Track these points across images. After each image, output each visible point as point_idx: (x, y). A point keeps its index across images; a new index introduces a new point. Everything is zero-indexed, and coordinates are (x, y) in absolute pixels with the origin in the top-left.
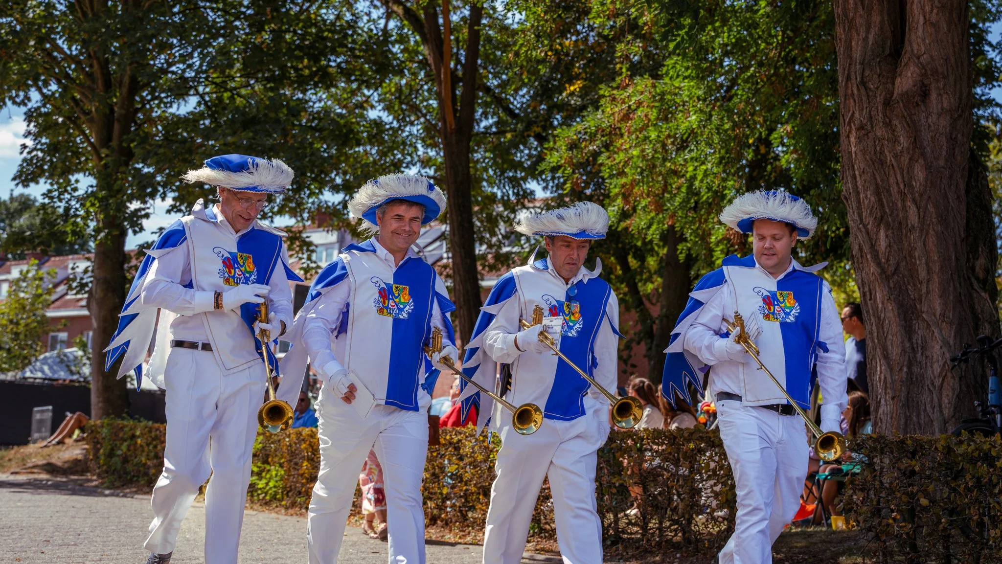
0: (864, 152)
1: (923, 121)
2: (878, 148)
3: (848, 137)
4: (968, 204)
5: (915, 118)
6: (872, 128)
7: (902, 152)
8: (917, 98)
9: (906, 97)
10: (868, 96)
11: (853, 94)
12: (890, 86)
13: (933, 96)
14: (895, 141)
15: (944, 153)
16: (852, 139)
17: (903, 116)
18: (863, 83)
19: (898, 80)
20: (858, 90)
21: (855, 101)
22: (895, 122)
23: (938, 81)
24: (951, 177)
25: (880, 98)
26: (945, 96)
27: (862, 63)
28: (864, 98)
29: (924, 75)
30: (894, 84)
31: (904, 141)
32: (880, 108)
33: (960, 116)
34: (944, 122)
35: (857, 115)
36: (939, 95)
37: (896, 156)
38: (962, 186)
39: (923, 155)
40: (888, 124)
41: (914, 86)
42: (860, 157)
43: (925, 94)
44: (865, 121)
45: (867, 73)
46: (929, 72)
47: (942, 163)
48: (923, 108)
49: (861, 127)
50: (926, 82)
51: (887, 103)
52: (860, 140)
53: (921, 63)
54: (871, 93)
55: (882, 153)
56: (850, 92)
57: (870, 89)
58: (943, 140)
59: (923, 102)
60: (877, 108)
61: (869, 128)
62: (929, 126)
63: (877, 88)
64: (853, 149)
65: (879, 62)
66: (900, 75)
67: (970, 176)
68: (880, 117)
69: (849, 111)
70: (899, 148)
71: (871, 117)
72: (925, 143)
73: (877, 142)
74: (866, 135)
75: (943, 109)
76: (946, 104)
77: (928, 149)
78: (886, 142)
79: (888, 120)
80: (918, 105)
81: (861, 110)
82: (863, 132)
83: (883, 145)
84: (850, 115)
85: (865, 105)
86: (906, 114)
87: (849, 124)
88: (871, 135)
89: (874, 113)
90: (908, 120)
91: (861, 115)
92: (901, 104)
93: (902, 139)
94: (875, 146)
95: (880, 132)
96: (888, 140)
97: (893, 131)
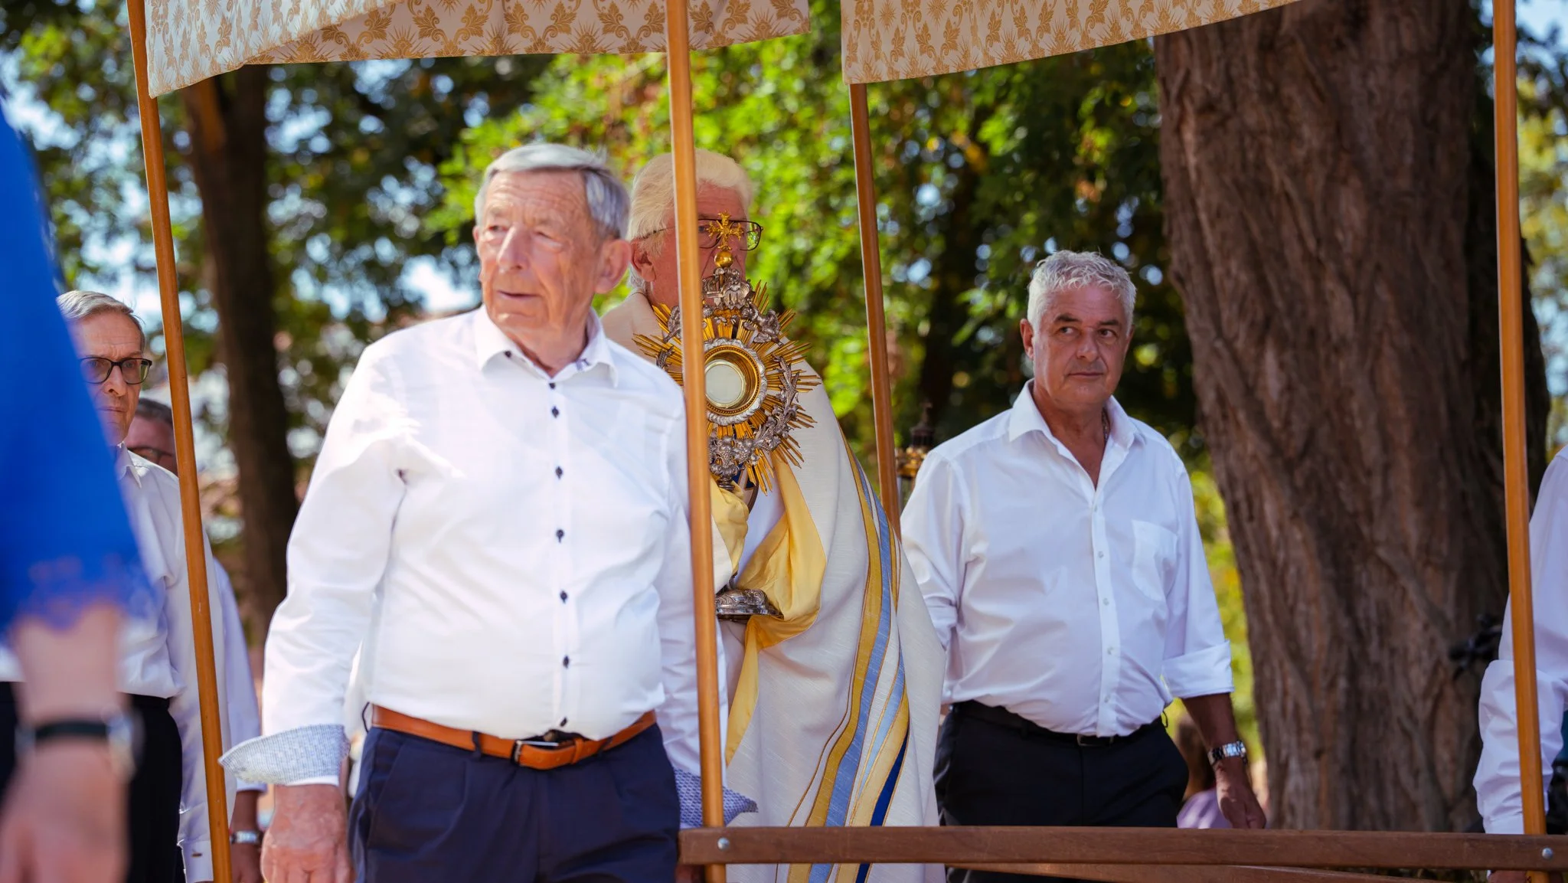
0: (1218, 165)
1: (1355, 82)
2: (1251, 156)
3: (1178, 134)
5: (1335, 76)
6: (1234, 106)
7: (1307, 161)
8: (1339, 30)
13: (1378, 22)
14: (1290, 134)
15: (1409, 160)
16: (1189, 136)
17: (1308, 76)
21: (1190, 44)
22: (1290, 90)
24: (1428, 216)
25: (1250, 34)
26: (1405, 21)
31: (1311, 135)
32: (1252, 58)
33: (1443, 67)
34: (1406, 85)
35: (1197, 77)
36: (1392, 19)
37: (1294, 172)
38: (1456, 236)
39: (1359, 166)
40: (1272, 97)
42: (1209, 178)
43: (1357, 20)
44: (1216, 92)
47: (1404, 183)
48: (1353, 51)
49: (1208, 107)
51: (1268, 45)
52: (1205, 136)
55: (1260, 166)
58: (1406, 127)
59: (1355, 38)
60: (1244, 59)
61: (1226, 106)
62: (1371, 95)
64: (1192, 160)
68: (1252, 81)
69: (1177, 68)
70: (1300, 153)
71: (1230, 82)
72: (1362, 138)
73: (1248, 140)
74: (1222, 124)
75: (1401, 52)
76: (1408, 41)
77: (1371, 152)
78: (1268, 140)
79: (1270, 87)
80: (1340, 45)
81: (1207, 65)
82: (1214, 118)
83: (1261, 148)
84: (1179, 77)
85: (1216, 52)
86: (1313, 70)
87: (1180, 99)
88: (1233, 124)
89: (1234, 72)
90: (1319, 82)
91: (1205, 77)
92: (1301, 46)
93: (1306, 131)
94: (1243, 151)
95: (1253, 116)
96: (1274, 135)
97: (1285, 111)
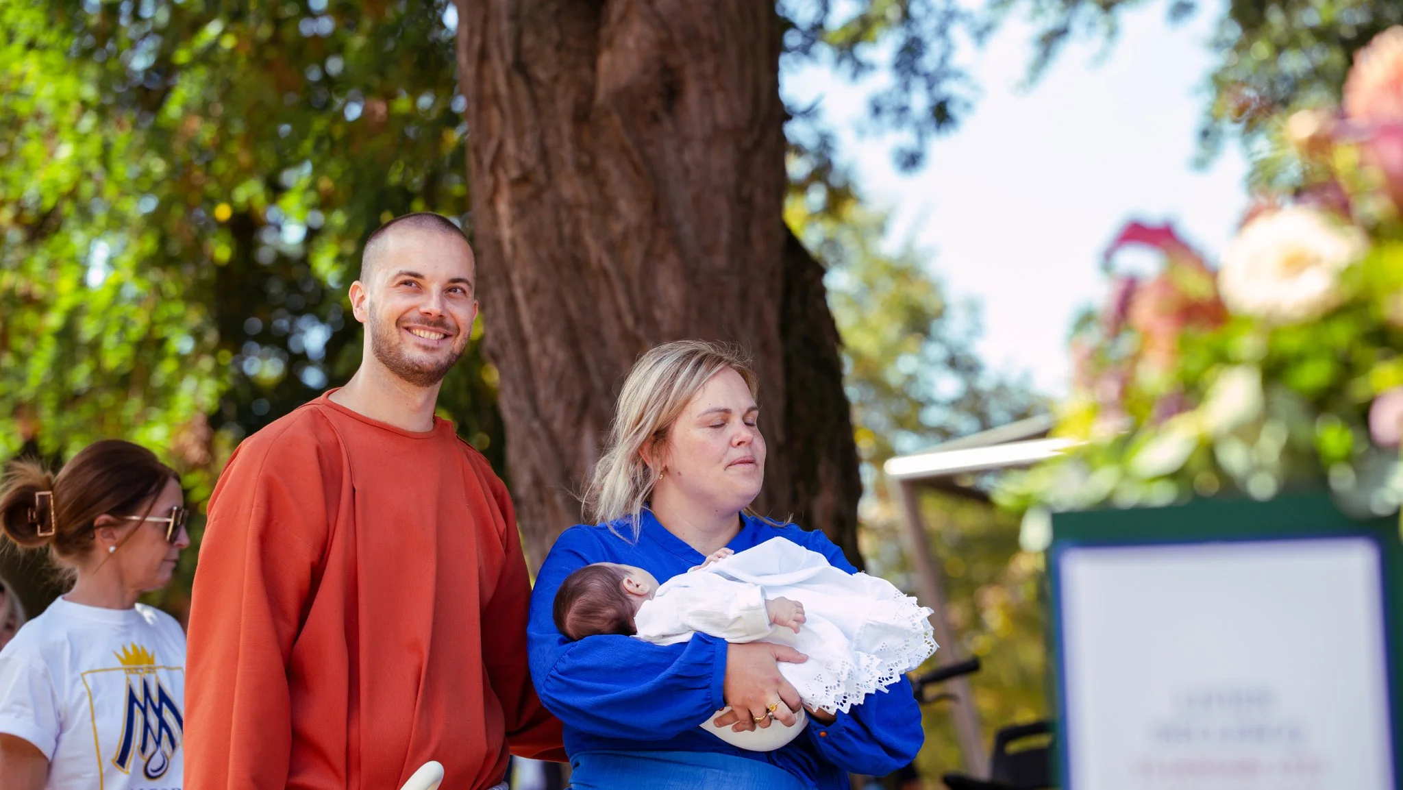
0: (533, 238)
1: (671, 158)
2: (567, 229)
3: (491, 202)
4: (788, 361)
5: (651, 150)
6: (550, 177)
7: (625, 235)
8: (654, 103)
9: (627, 98)
10: (535, 101)
11: (496, 96)
12: (585, 72)
13: (692, 95)
14: (607, 208)
15: (725, 237)
16: (503, 208)
17: (624, 150)
18: (520, 67)
19: (605, 60)
20: (510, 83)
21: (502, 112)
22: (606, 163)
23: (699, 58)
24: (744, 295)
25: (564, 104)
26: (719, 96)
27: (515, 16)
28: (526, 105)
29: (666, 45)
30: (594, 67)
31: (628, 211)
32: (567, 128)
33: (757, 144)
34: (722, 160)
35: (510, 147)
36: (706, 93)
37: (612, 248)
38: (772, 317)
39: (676, 242)
40: (588, 170)
41: (646, 70)
42: (524, 252)
43: (672, 92)
44: (530, 164)
45: (529, 40)
46: (678, 37)
47: (720, 260)
48: (668, 125)
49: (524, 179)
50: (673, 60)
51: (583, 115)
52: (521, 209)
53: (657, 15)
54: (541, 93)
55: (577, 240)
56: (488, 89)
57: (540, 84)
58: (722, 207)
59: (670, 111)
60: (558, 130)
61: (540, 177)
62: (687, 171)
63: (556, 79)
64: (506, 232)
65: (558, 13)
66: (610, 44)
67: (788, 291)
68: (567, 152)
69: (489, 136)
70: (617, 228)
71: (544, 155)
72: (679, 214)
73: (564, 214)
74: (537, 196)
75: (716, 127)
76: (722, 116)
77: (687, 229)
78: (584, 215)
79: (585, 159)
80: (655, 119)
81: (520, 135)
82: (527, 190)
83: (577, 223)
84: (492, 146)
85: (529, 121)
86: (629, 143)
87: (493, 169)
88: (548, 197)
89: (550, 141)
90: (636, 156)
91: (519, 146)
92: (616, 119)
93: (623, 205)
94: (558, 224)
95: (570, 187)
96: (591, 209)
97: (601, 185)
